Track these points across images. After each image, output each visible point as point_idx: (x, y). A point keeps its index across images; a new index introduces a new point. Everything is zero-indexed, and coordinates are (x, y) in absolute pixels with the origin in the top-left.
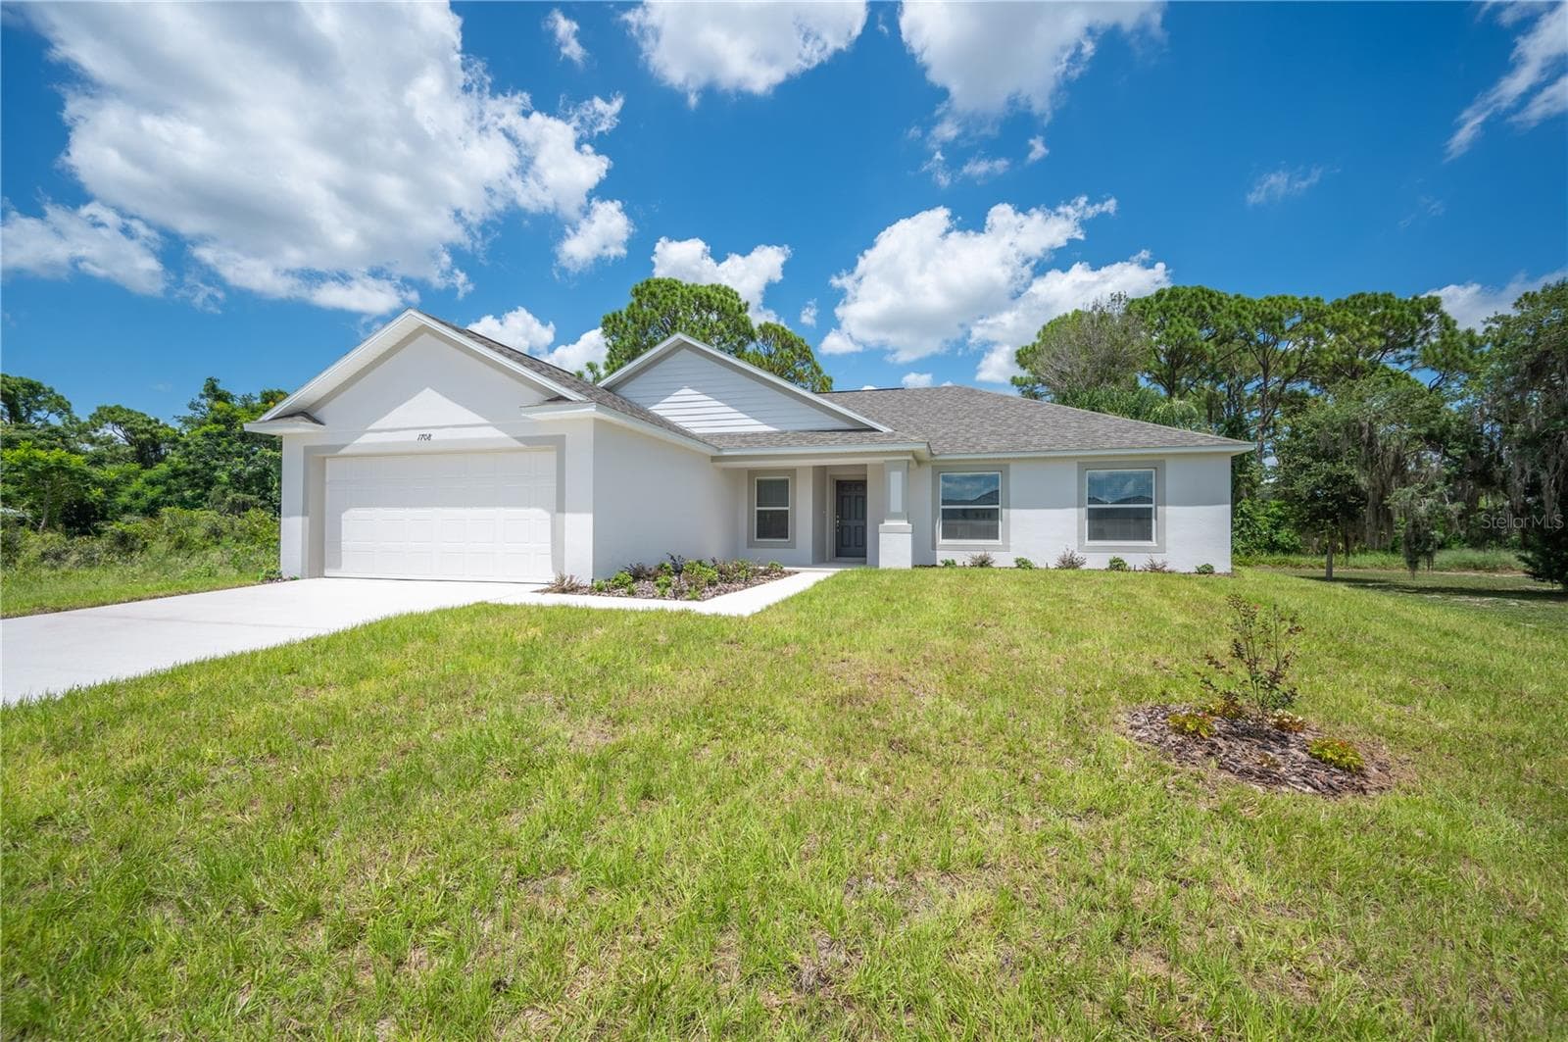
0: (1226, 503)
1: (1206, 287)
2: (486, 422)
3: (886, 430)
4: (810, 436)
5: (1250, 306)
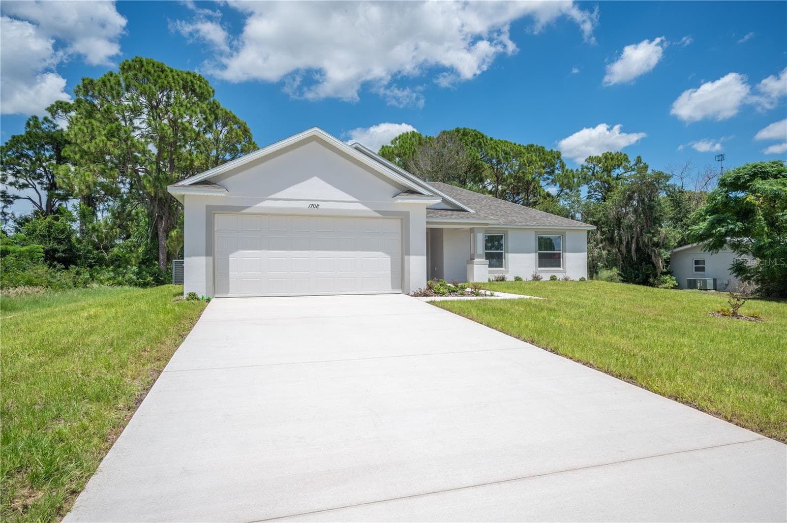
0: (585, 252)
1: (480, 131)
2: (357, 200)
3: (472, 211)
5: (499, 145)
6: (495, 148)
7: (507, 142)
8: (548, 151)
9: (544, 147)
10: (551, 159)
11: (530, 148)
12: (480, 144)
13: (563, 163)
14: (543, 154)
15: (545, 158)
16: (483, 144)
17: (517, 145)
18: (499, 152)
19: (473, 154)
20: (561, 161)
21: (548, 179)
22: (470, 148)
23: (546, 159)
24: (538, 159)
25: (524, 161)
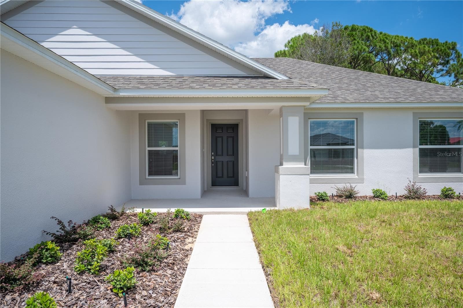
1: (369, 26)
4: (209, 80)
5: (388, 38)
6: (384, 40)
7: (398, 36)
8: (443, 43)
9: (437, 40)
10: (445, 50)
11: (423, 41)
12: (368, 37)
13: (459, 53)
14: (437, 45)
15: (438, 49)
16: (371, 38)
17: (409, 38)
18: (388, 43)
19: (360, 47)
20: (456, 52)
21: (442, 70)
22: (358, 42)
23: (440, 49)
24: (431, 49)
25: (415, 52)
